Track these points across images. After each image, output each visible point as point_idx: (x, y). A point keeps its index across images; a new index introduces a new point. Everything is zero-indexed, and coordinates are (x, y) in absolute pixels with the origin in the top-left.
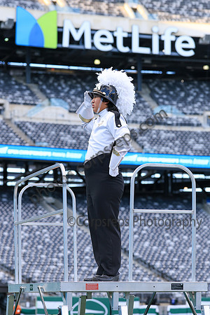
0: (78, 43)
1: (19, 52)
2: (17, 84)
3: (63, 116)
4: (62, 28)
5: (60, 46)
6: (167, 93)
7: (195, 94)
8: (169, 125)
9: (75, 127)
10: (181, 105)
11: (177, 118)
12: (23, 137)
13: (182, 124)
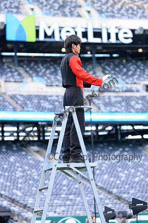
0: (50, 37)
1: (9, 46)
2: (8, 67)
3: (42, 89)
4: (38, 27)
5: (37, 40)
6: (114, 69)
7: (134, 69)
8: (117, 92)
9: (51, 96)
10: (124, 77)
11: (123, 87)
12: (15, 105)
13: (126, 91)
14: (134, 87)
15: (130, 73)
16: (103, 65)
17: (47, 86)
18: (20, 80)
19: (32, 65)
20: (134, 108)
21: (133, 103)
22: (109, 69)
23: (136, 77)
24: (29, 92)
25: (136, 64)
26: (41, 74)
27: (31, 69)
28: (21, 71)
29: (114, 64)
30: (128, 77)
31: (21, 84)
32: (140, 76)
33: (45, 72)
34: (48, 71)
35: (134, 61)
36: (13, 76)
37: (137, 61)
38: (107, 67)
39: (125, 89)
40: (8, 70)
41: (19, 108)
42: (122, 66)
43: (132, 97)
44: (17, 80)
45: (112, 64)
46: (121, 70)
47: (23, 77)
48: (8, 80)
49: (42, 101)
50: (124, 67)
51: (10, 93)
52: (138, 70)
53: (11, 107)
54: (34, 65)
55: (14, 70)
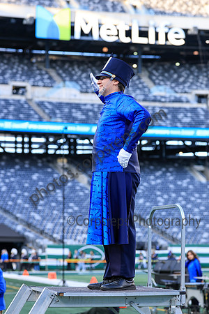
0: (87, 35)
2: (38, 69)
5: (72, 38)
6: (162, 75)
7: (186, 76)
8: (163, 102)
9: (85, 105)
10: (173, 85)
11: (170, 96)
12: (42, 114)
13: (174, 101)
14: (184, 96)
15: (181, 80)
16: (150, 69)
17: (81, 92)
18: (50, 85)
19: (66, 66)
20: (181, 122)
21: (180, 116)
22: (157, 74)
23: (188, 84)
24: (59, 99)
25: (189, 69)
26: (75, 78)
27: (64, 71)
28: (53, 73)
29: (164, 68)
30: (178, 85)
31: (51, 89)
32: (192, 83)
33: (80, 76)
34: (84, 75)
35: (187, 66)
36: (42, 80)
37: (191, 65)
38: (154, 72)
39: (173, 98)
40: (38, 72)
41: (46, 118)
42: (172, 71)
43: (180, 108)
44: (47, 84)
45: (161, 68)
46: (171, 76)
47: (54, 81)
48: (36, 84)
49: (74, 110)
50: (175, 72)
51: (37, 100)
52: (191, 77)
53: (36, 116)
54: (69, 67)
55: (44, 72)
